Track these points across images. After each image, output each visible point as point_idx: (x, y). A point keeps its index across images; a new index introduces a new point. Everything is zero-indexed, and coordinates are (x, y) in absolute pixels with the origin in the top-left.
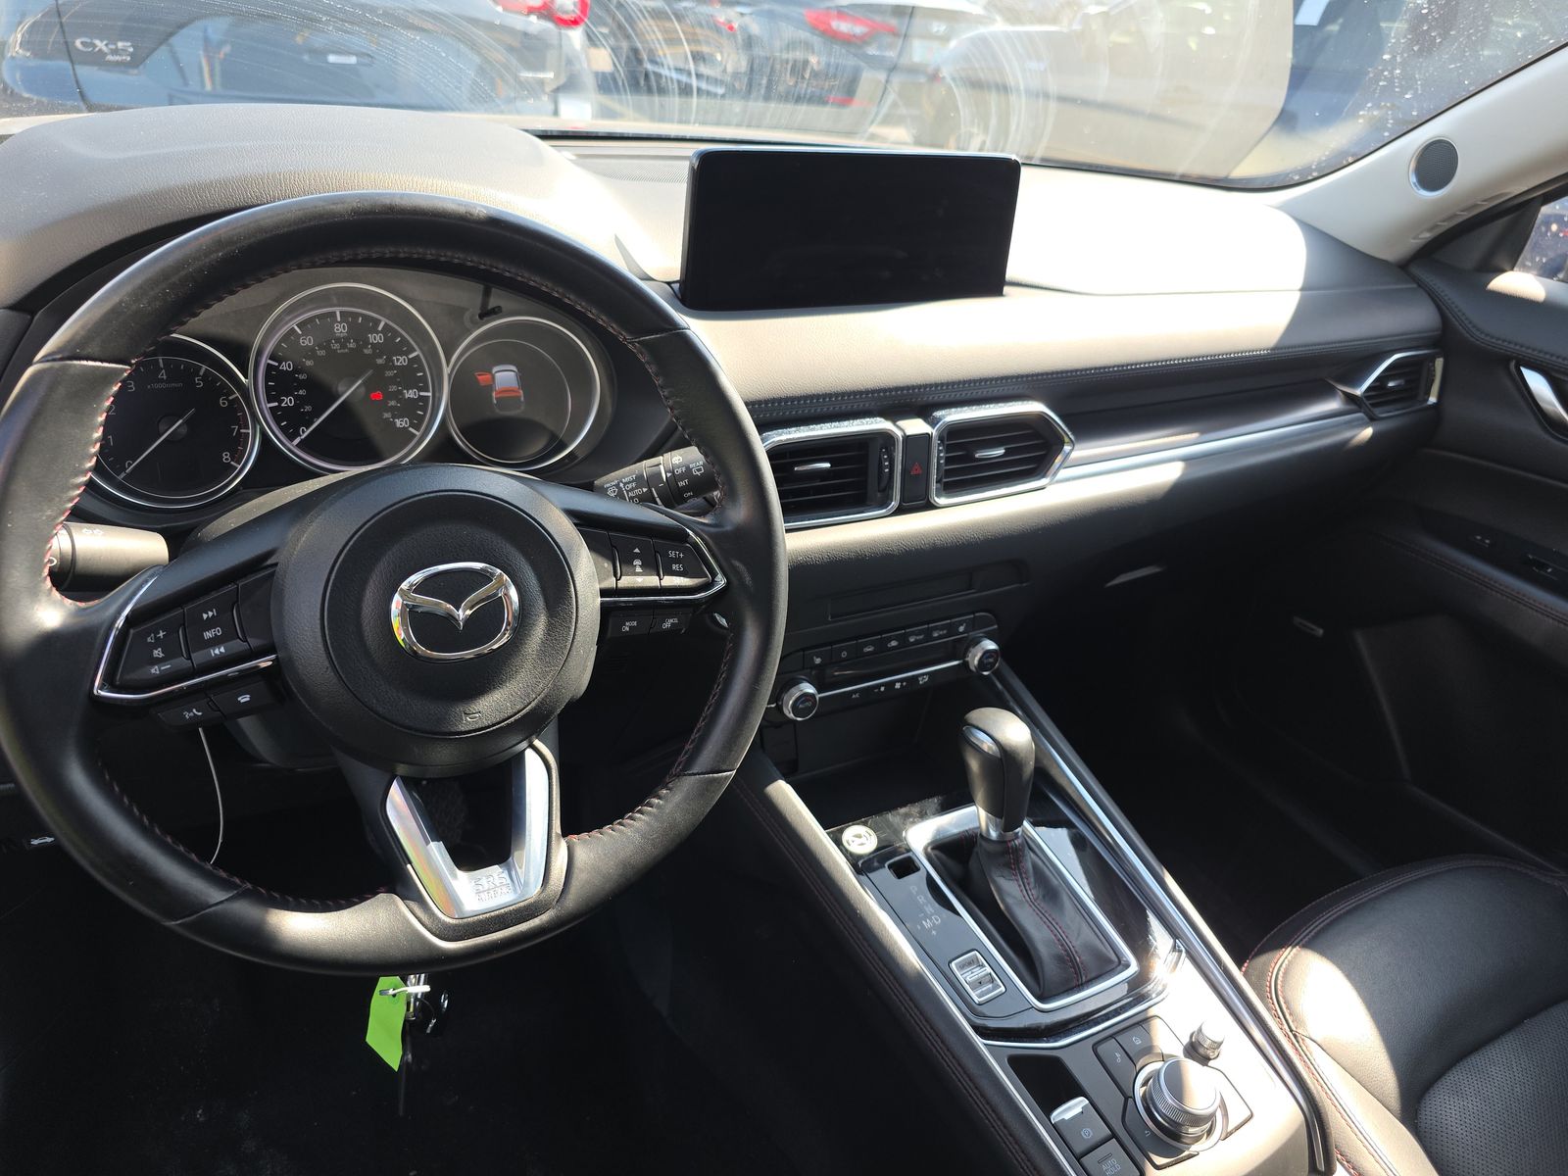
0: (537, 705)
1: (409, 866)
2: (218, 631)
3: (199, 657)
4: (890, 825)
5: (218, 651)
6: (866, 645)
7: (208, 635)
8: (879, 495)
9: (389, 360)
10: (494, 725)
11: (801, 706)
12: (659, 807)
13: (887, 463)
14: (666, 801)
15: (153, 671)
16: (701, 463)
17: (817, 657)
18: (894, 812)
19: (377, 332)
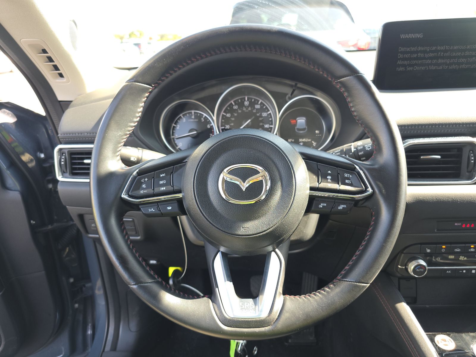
0: (273, 230)
1: (217, 289)
2: (164, 182)
3: (157, 190)
4: (463, 340)
5: (163, 189)
6: (456, 248)
7: (161, 182)
8: (467, 174)
9: (261, 114)
10: (253, 235)
11: (417, 270)
12: (328, 292)
13: (472, 158)
14: (332, 290)
15: (141, 192)
16: (370, 145)
17: (428, 249)
18: (467, 334)
19: (258, 104)
